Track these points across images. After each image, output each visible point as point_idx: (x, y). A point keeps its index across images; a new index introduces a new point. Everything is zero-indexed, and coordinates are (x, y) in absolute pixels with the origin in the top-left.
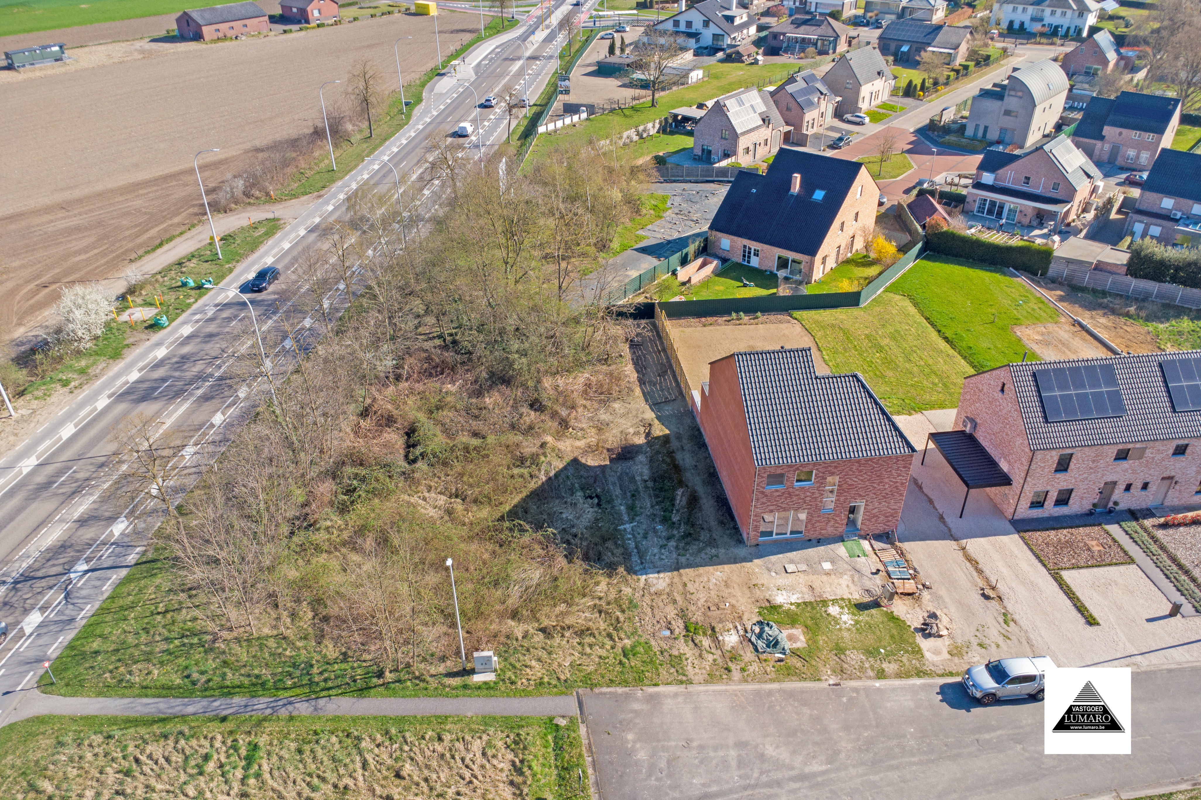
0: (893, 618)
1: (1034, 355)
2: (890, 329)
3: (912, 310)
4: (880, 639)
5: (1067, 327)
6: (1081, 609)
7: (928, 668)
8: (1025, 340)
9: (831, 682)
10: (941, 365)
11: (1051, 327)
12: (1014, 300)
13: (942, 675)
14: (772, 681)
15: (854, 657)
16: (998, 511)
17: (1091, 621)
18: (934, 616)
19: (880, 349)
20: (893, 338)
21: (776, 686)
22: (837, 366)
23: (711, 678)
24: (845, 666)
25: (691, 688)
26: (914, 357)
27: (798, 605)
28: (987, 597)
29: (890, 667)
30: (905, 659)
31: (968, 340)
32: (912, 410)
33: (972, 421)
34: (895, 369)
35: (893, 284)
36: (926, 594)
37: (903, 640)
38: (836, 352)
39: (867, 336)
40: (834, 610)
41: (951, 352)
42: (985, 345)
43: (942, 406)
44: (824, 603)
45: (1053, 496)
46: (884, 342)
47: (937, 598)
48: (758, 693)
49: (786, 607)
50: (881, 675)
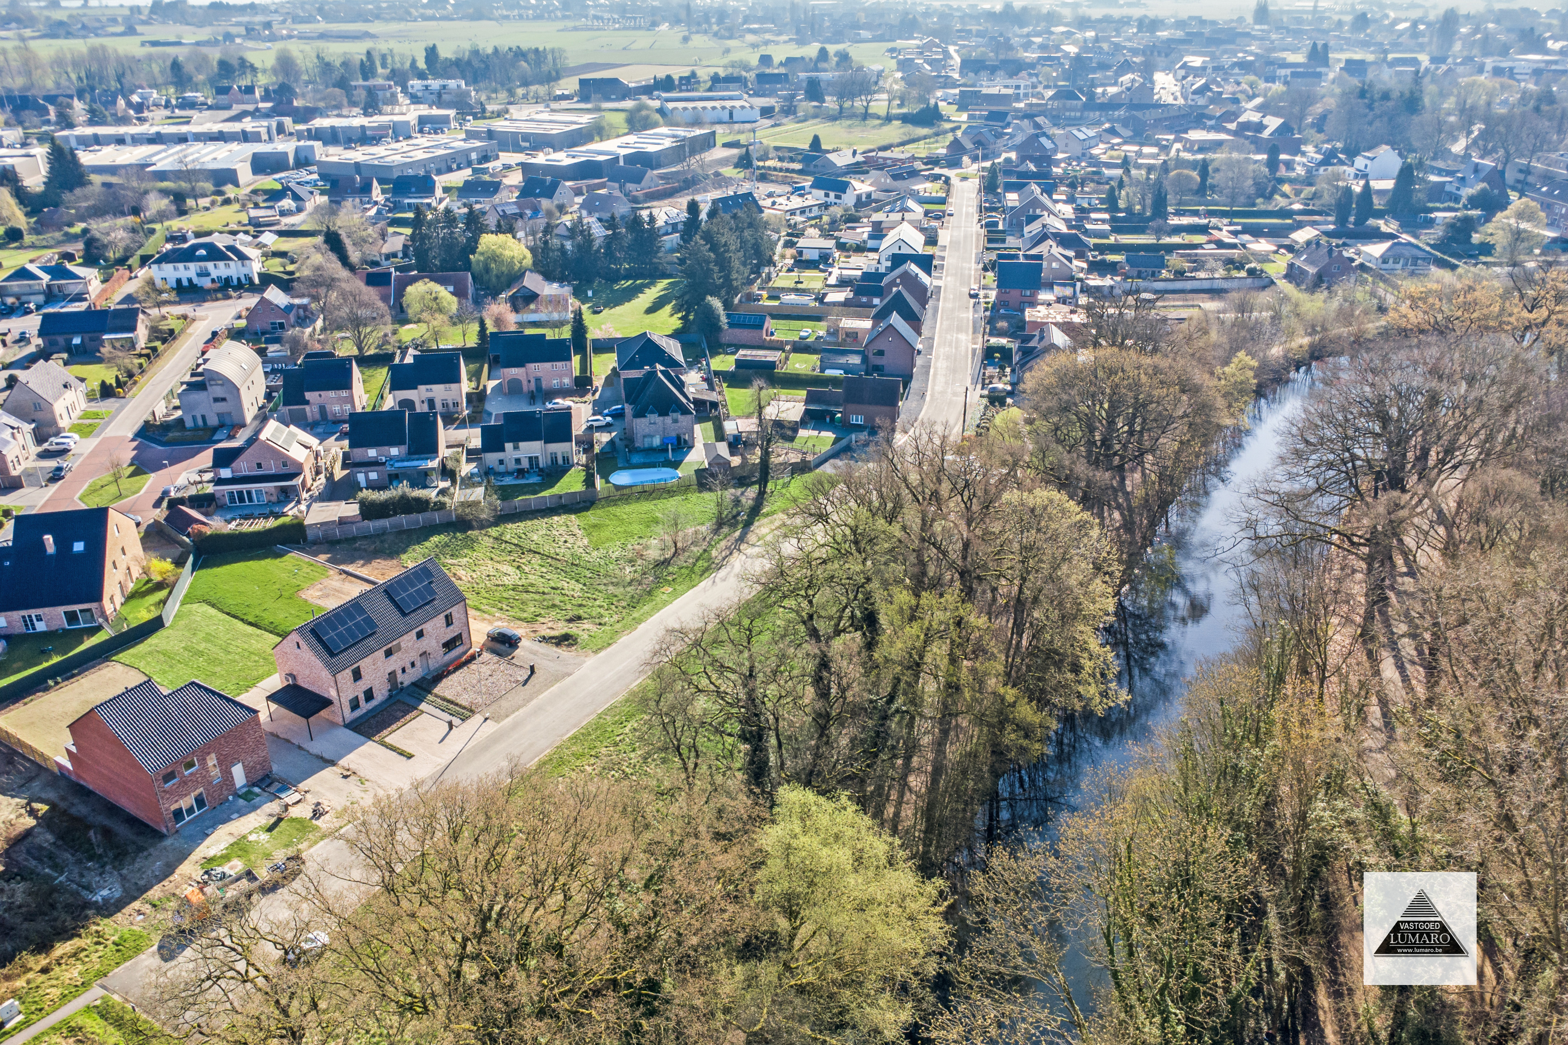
0: (293, 820)
1: (320, 608)
2: (201, 635)
3: (213, 611)
4: (290, 836)
5: (337, 577)
6: (402, 753)
8: (311, 600)
10: (256, 645)
11: (327, 582)
12: (290, 572)
15: (278, 853)
16: (333, 725)
17: (410, 757)
18: (318, 804)
19: (201, 654)
20: (209, 641)
22: (172, 682)
26: (232, 648)
27: (227, 849)
28: (345, 777)
29: (304, 846)
30: (311, 837)
31: (268, 617)
32: (247, 688)
33: (291, 675)
34: (221, 664)
35: (186, 596)
36: (308, 796)
37: (304, 827)
38: (165, 672)
39: (185, 649)
40: (252, 838)
41: (259, 631)
42: (282, 616)
43: (269, 674)
44: (244, 837)
45: (362, 697)
46: (202, 646)
47: (317, 793)
49: (220, 855)
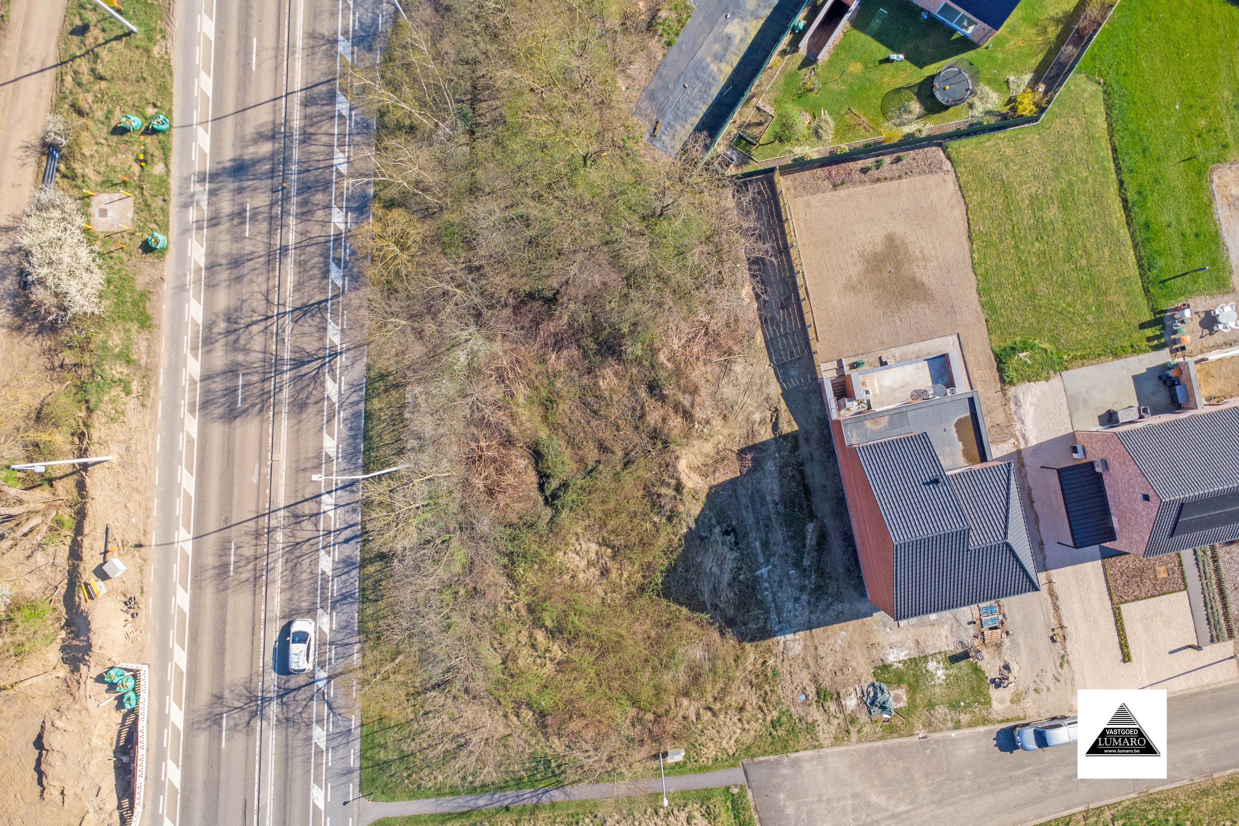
0: (977, 669)
4: (962, 693)
6: (1123, 645)
7: (993, 716)
9: (921, 735)
13: (1001, 722)
14: (880, 739)
15: (941, 710)
17: (1126, 658)
18: (1007, 667)
21: (881, 743)
23: (837, 741)
24: (933, 719)
25: (822, 751)
27: (905, 662)
28: (1054, 639)
29: (965, 718)
30: (977, 710)
36: (1007, 643)
40: (932, 665)
44: (926, 658)
47: (1014, 645)
48: (868, 751)
49: (896, 665)
50: (957, 726)
